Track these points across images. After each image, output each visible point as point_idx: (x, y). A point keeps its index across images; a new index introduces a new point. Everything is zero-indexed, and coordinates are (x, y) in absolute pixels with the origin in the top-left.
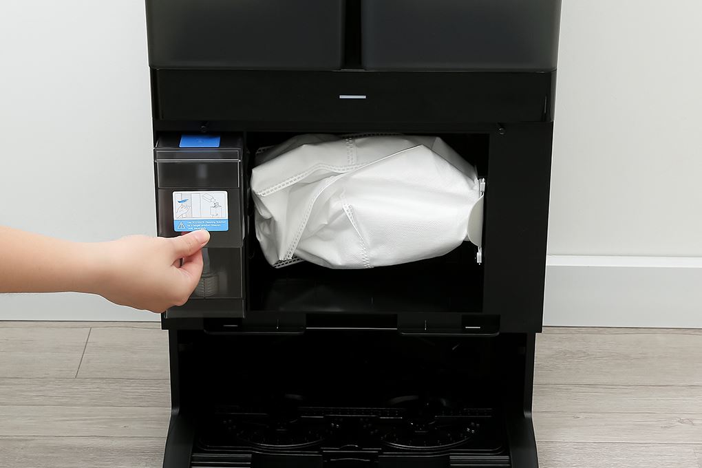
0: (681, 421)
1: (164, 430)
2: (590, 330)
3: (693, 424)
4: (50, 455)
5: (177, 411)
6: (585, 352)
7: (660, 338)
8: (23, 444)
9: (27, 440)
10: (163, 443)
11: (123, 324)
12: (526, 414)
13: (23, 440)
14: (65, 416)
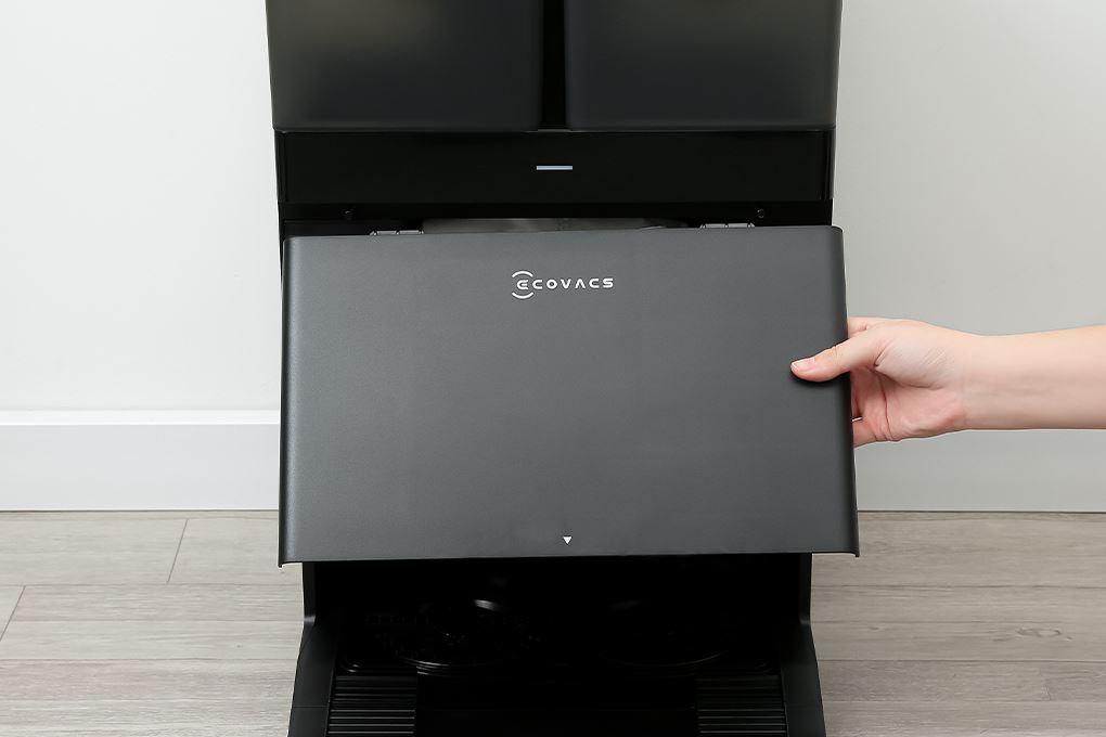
0: (1022, 632)
1: (293, 650)
2: (893, 515)
3: (1039, 636)
4: (135, 683)
5: (312, 619)
6: (885, 544)
7: (993, 525)
8: (95, 670)
9: (101, 665)
10: (291, 668)
11: (232, 514)
12: (803, 622)
13: (96, 665)
14: (155, 634)
